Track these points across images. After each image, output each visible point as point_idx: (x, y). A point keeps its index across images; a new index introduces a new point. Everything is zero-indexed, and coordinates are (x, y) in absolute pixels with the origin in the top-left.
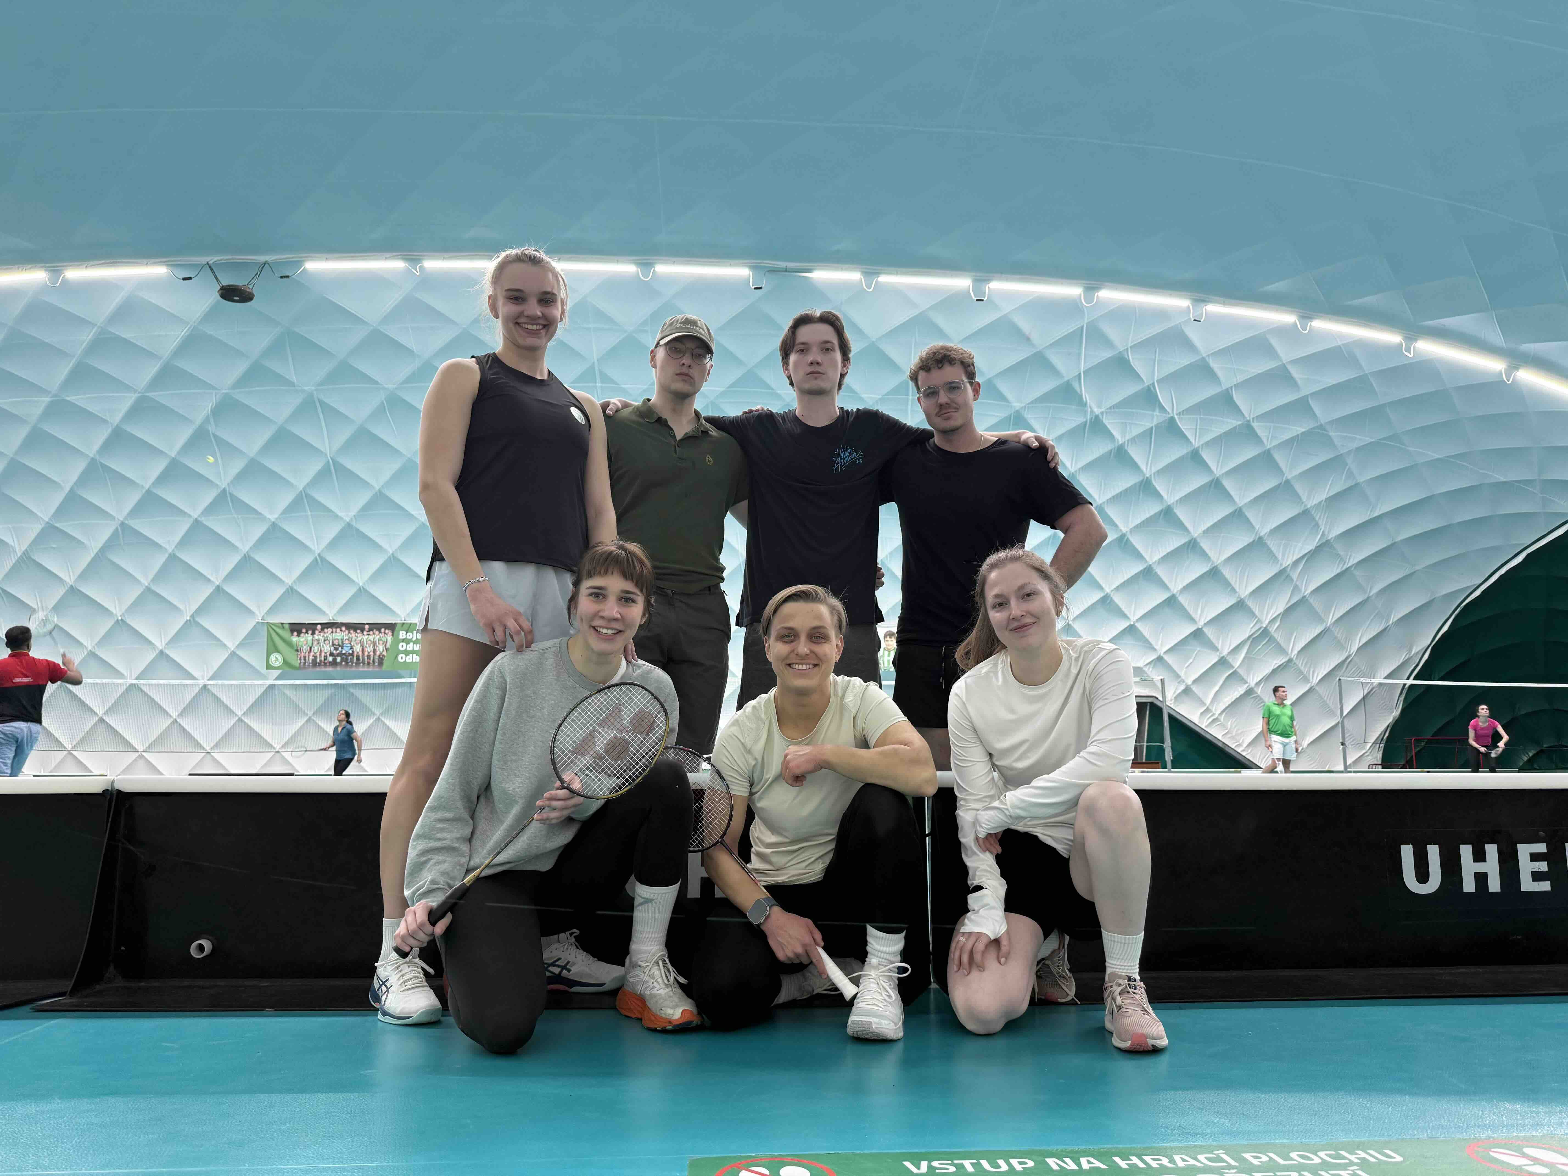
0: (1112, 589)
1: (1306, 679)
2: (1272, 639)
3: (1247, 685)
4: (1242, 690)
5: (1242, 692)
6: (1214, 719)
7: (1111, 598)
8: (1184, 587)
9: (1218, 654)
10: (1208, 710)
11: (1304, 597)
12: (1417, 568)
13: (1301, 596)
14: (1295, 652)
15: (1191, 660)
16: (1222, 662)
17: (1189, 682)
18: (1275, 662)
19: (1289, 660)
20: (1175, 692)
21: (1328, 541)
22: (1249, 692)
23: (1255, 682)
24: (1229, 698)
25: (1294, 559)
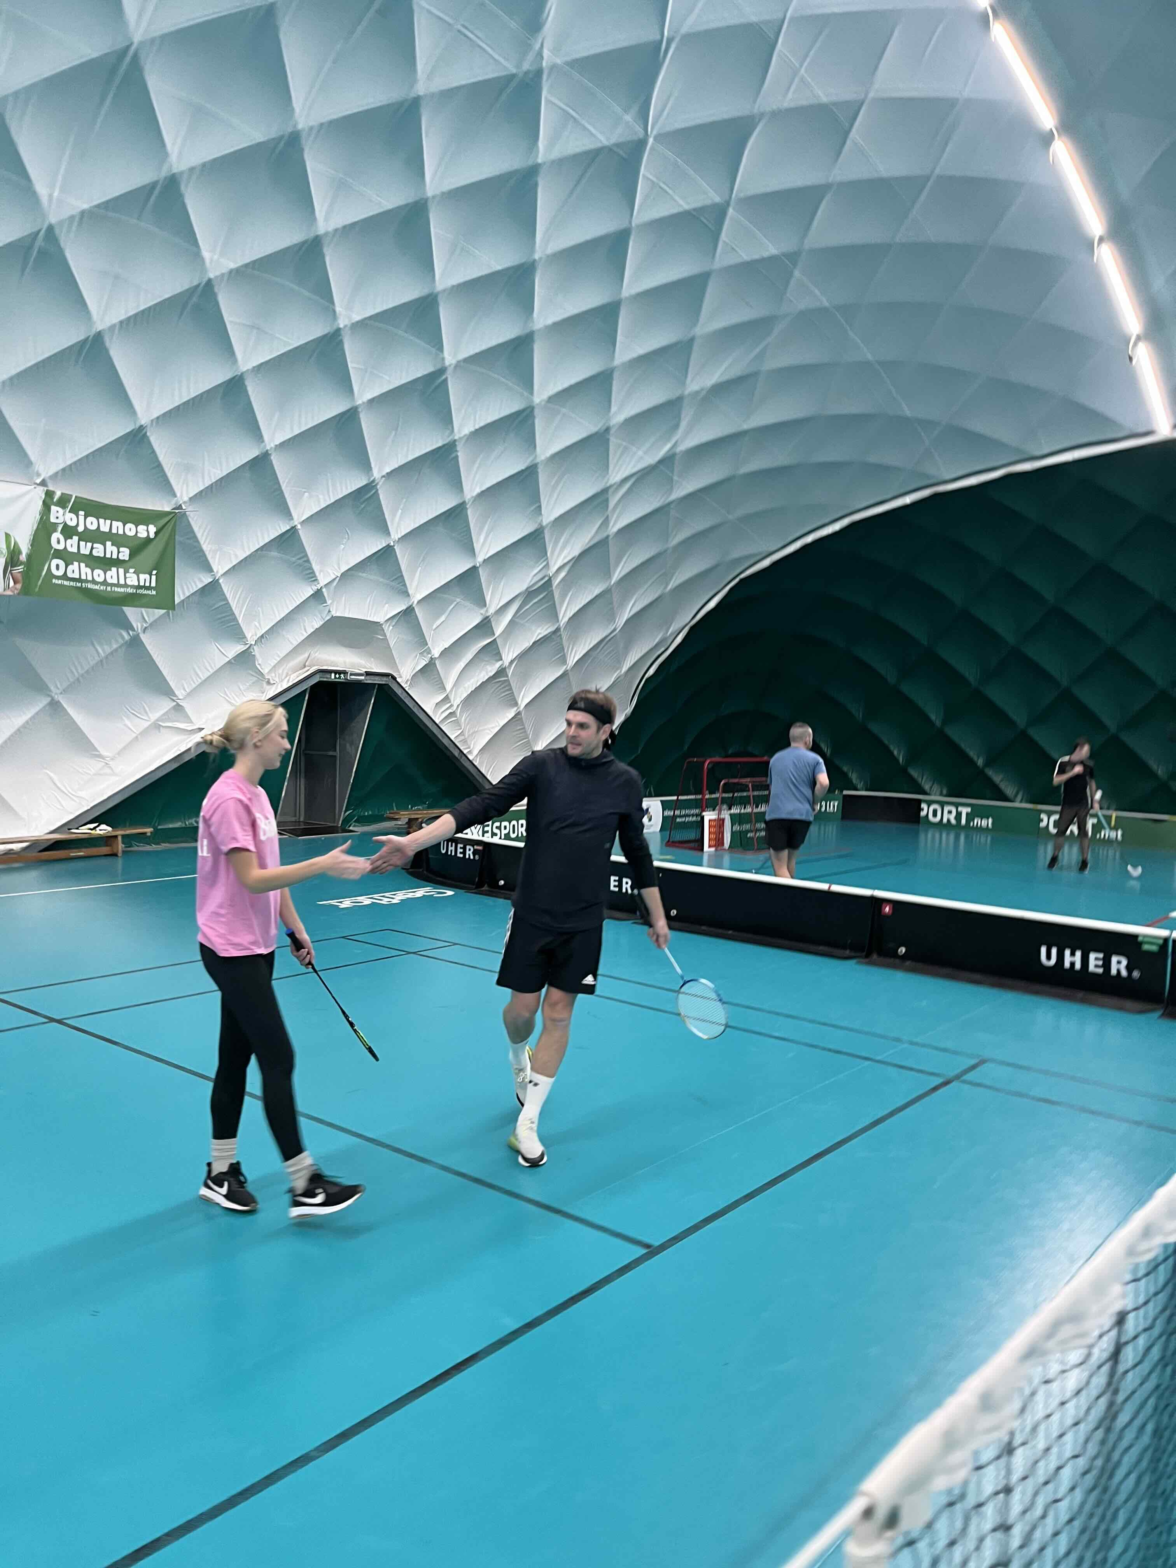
0: (384, 473)
1: (563, 660)
2: (551, 596)
3: (500, 663)
4: (492, 669)
5: (492, 674)
6: (451, 713)
7: (377, 490)
8: (483, 492)
9: (483, 611)
10: (447, 699)
11: (608, 537)
12: (730, 517)
13: (605, 535)
14: (566, 619)
15: (443, 618)
16: (485, 626)
17: (436, 653)
18: (539, 631)
19: (557, 629)
20: (414, 668)
21: (674, 455)
22: (501, 672)
23: (509, 660)
24: (475, 679)
25: (624, 476)
